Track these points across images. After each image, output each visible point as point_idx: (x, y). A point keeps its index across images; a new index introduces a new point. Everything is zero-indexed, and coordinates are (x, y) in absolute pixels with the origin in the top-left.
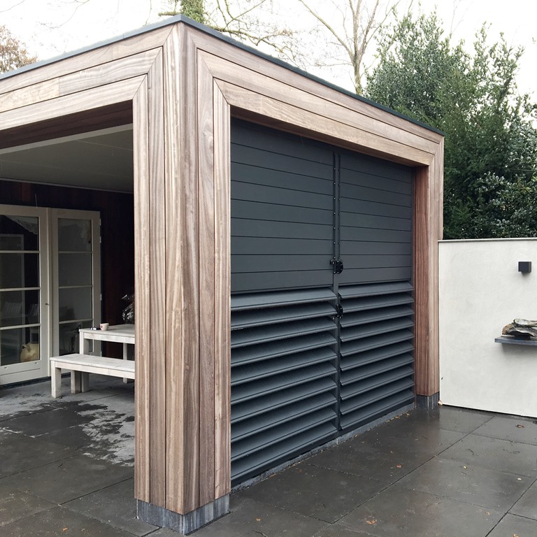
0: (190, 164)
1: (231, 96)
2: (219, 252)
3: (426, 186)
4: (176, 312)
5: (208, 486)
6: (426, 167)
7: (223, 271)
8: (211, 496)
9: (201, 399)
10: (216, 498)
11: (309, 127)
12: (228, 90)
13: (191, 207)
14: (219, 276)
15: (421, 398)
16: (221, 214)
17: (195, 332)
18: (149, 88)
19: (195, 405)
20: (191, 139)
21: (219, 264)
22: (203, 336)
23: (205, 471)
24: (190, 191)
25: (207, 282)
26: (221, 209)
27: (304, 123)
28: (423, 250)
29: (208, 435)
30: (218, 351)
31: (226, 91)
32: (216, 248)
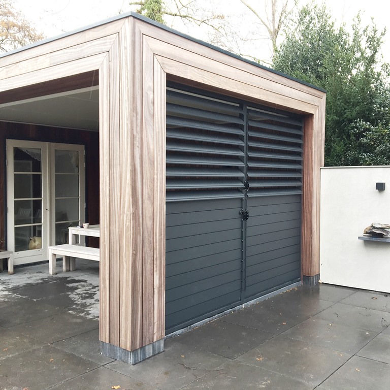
0: (137, 114)
1: (167, 67)
2: (157, 174)
3: (312, 129)
4: (127, 215)
5: (149, 333)
6: (312, 115)
7: (160, 187)
8: (151, 340)
9: (144, 274)
10: (155, 341)
11: (224, 88)
12: (165, 62)
13: (137, 143)
14: (157, 191)
15: (306, 278)
16: (159, 148)
17: (140, 229)
18: (109, 61)
19: (139, 278)
20: (137, 97)
21: (157, 182)
22: (145, 231)
23: (146, 323)
24: (137, 132)
25: (148, 194)
26: (159, 145)
27: (220, 85)
28: (309, 174)
29: (149, 298)
30: (156, 242)
31: (163, 64)
32: (155, 172)
